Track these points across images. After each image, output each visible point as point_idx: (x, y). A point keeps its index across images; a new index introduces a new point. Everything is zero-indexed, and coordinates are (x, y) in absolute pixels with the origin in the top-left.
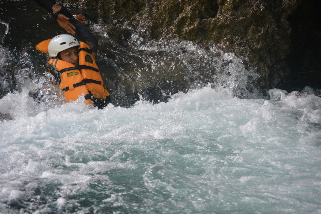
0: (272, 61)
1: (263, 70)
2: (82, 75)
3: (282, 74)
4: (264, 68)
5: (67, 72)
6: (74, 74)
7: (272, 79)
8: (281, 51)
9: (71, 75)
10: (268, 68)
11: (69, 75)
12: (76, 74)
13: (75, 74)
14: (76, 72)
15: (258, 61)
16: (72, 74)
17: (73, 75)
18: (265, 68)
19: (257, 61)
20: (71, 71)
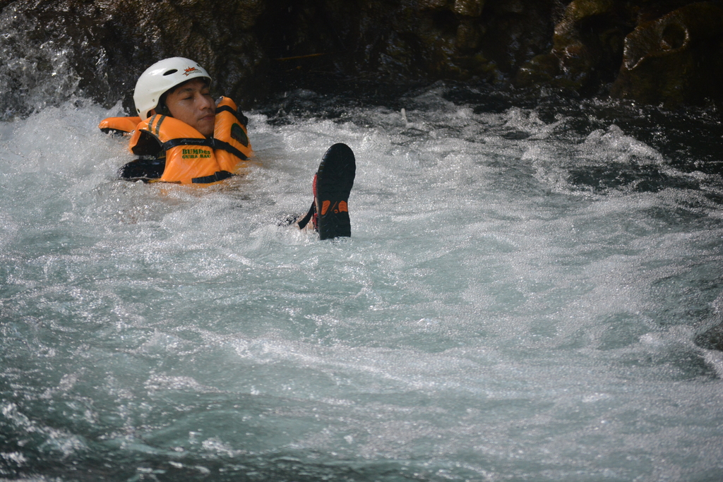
0: (222, 33)
1: (203, 53)
2: (217, 161)
3: (246, 62)
4: (204, 49)
5: (184, 147)
6: (199, 155)
7: (223, 73)
8: (242, 10)
9: (192, 157)
10: (214, 49)
11: (187, 154)
12: (204, 154)
13: (201, 156)
14: (205, 152)
15: (191, 32)
16: (195, 155)
17: (196, 157)
18: (207, 49)
19: (189, 34)
20: (193, 147)
